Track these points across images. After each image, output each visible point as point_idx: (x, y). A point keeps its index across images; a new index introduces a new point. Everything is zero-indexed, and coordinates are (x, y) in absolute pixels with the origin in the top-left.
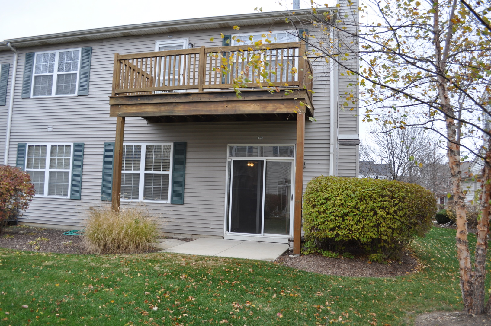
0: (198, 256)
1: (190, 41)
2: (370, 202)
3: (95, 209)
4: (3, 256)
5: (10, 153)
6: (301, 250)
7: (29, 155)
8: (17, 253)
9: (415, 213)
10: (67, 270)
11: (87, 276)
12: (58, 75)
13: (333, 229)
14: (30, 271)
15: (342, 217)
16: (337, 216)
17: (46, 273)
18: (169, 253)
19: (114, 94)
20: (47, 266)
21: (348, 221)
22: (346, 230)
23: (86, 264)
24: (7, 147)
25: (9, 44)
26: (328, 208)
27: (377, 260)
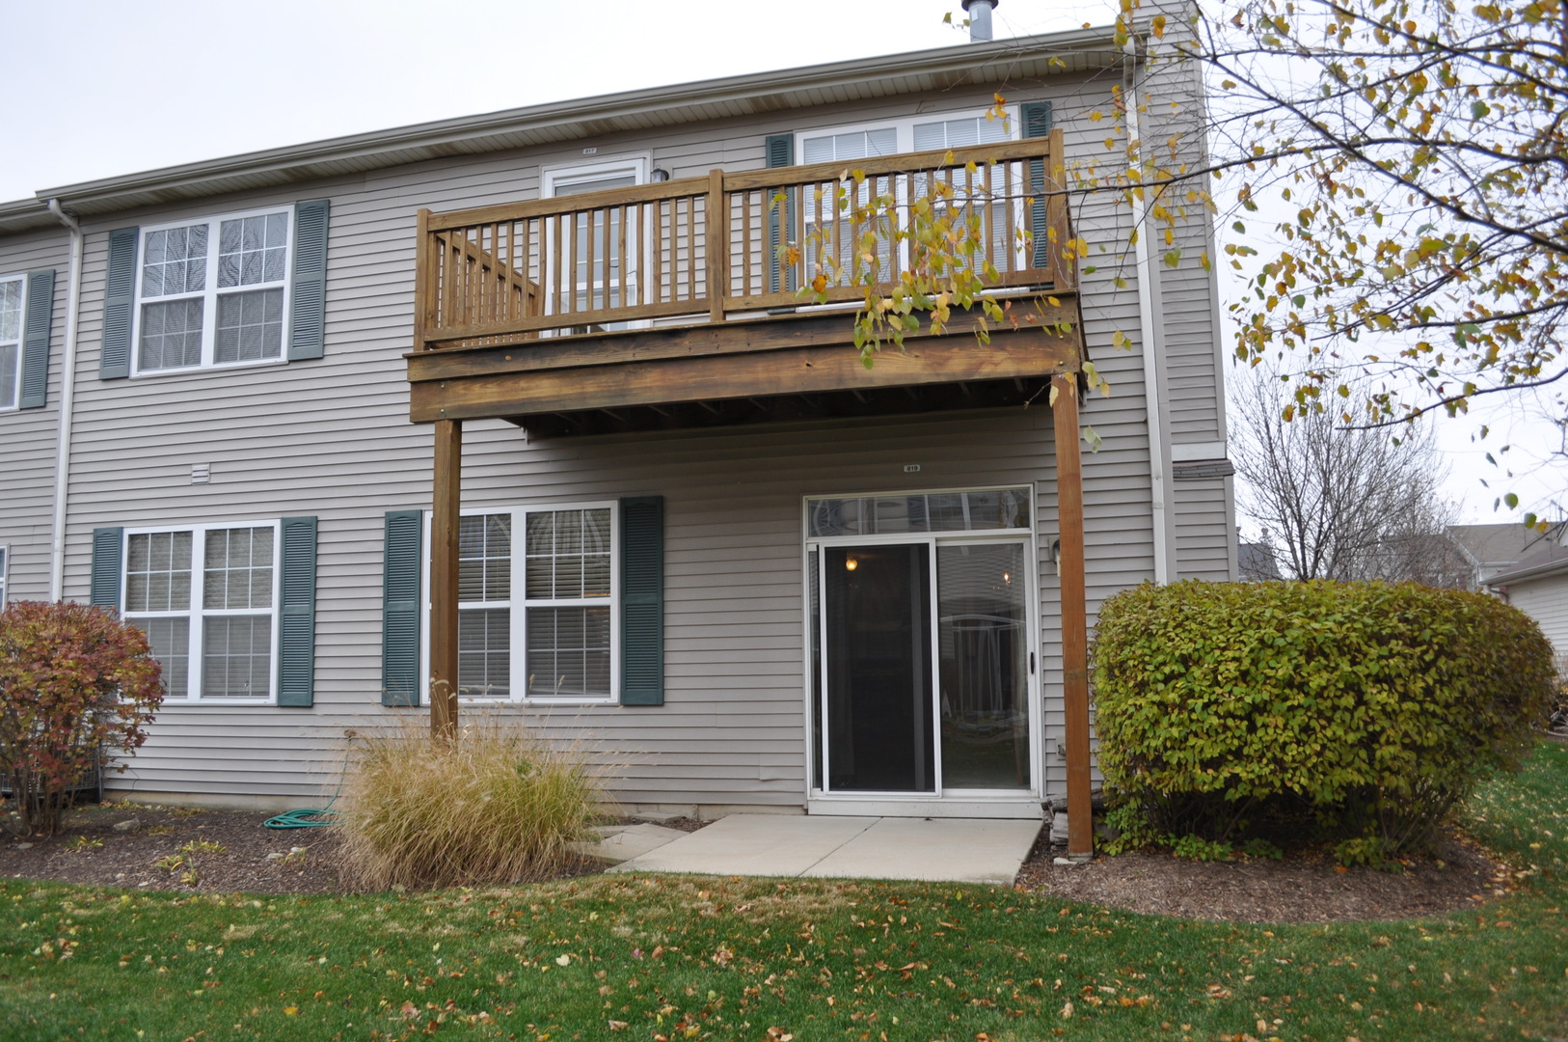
0: (751, 878)
1: (658, 163)
2: (1339, 660)
3: (369, 734)
4: (76, 912)
5: (70, 561)
6: (1096, 841)
7: (131, 566)
8: (124, 898)
9: (1493, 690)
10: (311, 953)
11: (389, 972)
12: (220, 297)
13: (1215, 763)
14: (185, 964)
15: (1249, 717)
16: (1230, 715)
17: (242, 967)
18: (646, 876)
19: (423, 345)
20: (237, 943)
21: (1271, 731)
22: (1265, 761)
23: (375, 928)
24: (58, 544)
25: (53, 204)
26: (1197, 689)
27: (1367, 860)
